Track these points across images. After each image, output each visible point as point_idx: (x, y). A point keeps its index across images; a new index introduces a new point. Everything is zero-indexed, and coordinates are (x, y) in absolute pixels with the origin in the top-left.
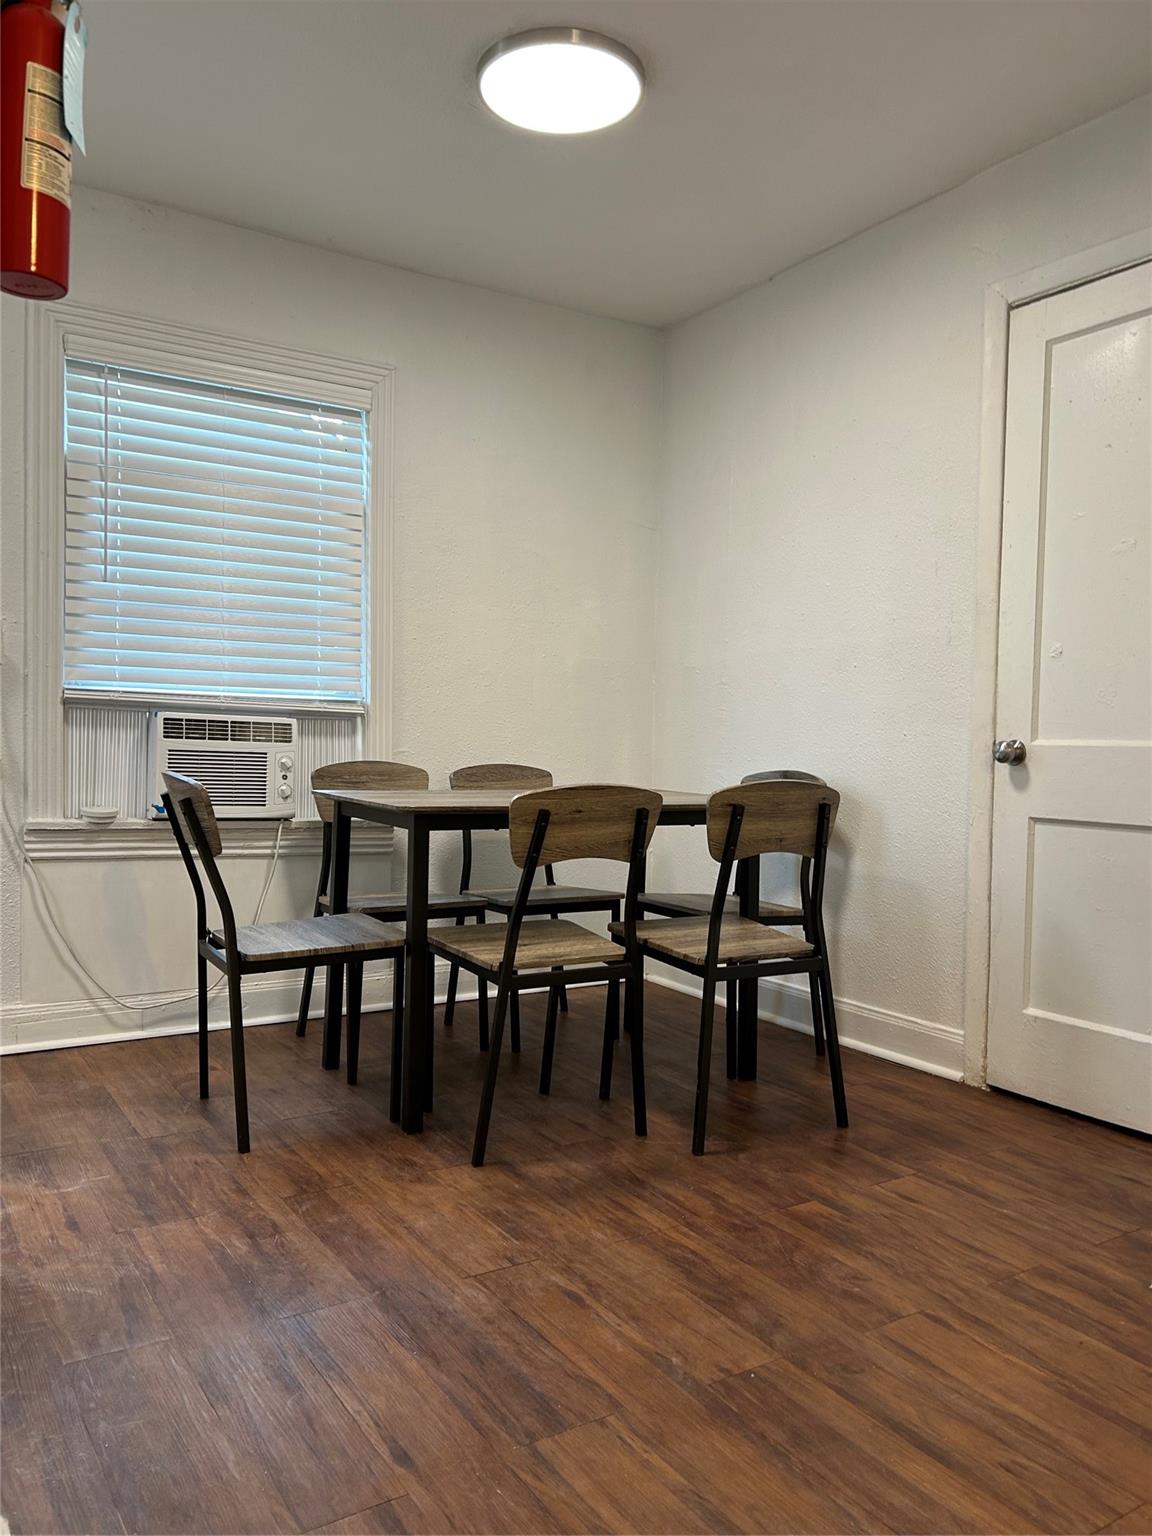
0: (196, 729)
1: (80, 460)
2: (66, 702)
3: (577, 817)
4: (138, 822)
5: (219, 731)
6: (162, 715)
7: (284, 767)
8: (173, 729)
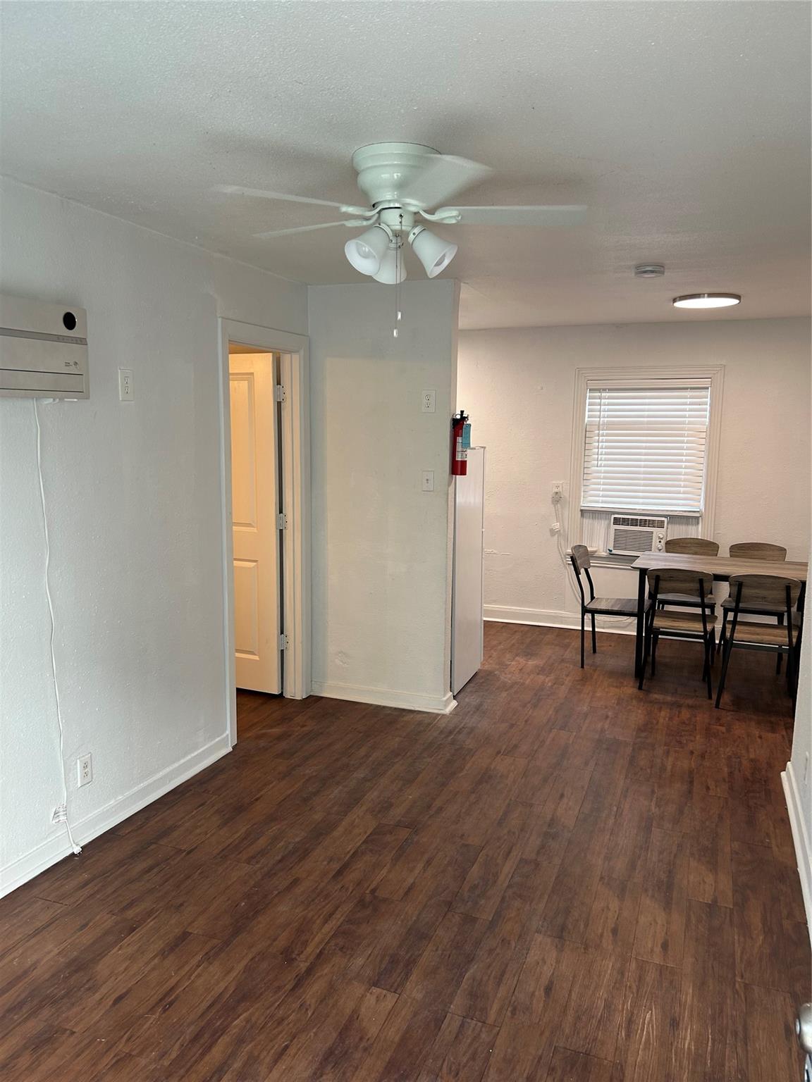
0: (625, 522)
1: (591, 424)
2: (581, 510)
3: (671, 579)
4: (604, 554)
5: (634, 523)
6: (613, 516)
7: (659, 538)
8: (617, 521)
